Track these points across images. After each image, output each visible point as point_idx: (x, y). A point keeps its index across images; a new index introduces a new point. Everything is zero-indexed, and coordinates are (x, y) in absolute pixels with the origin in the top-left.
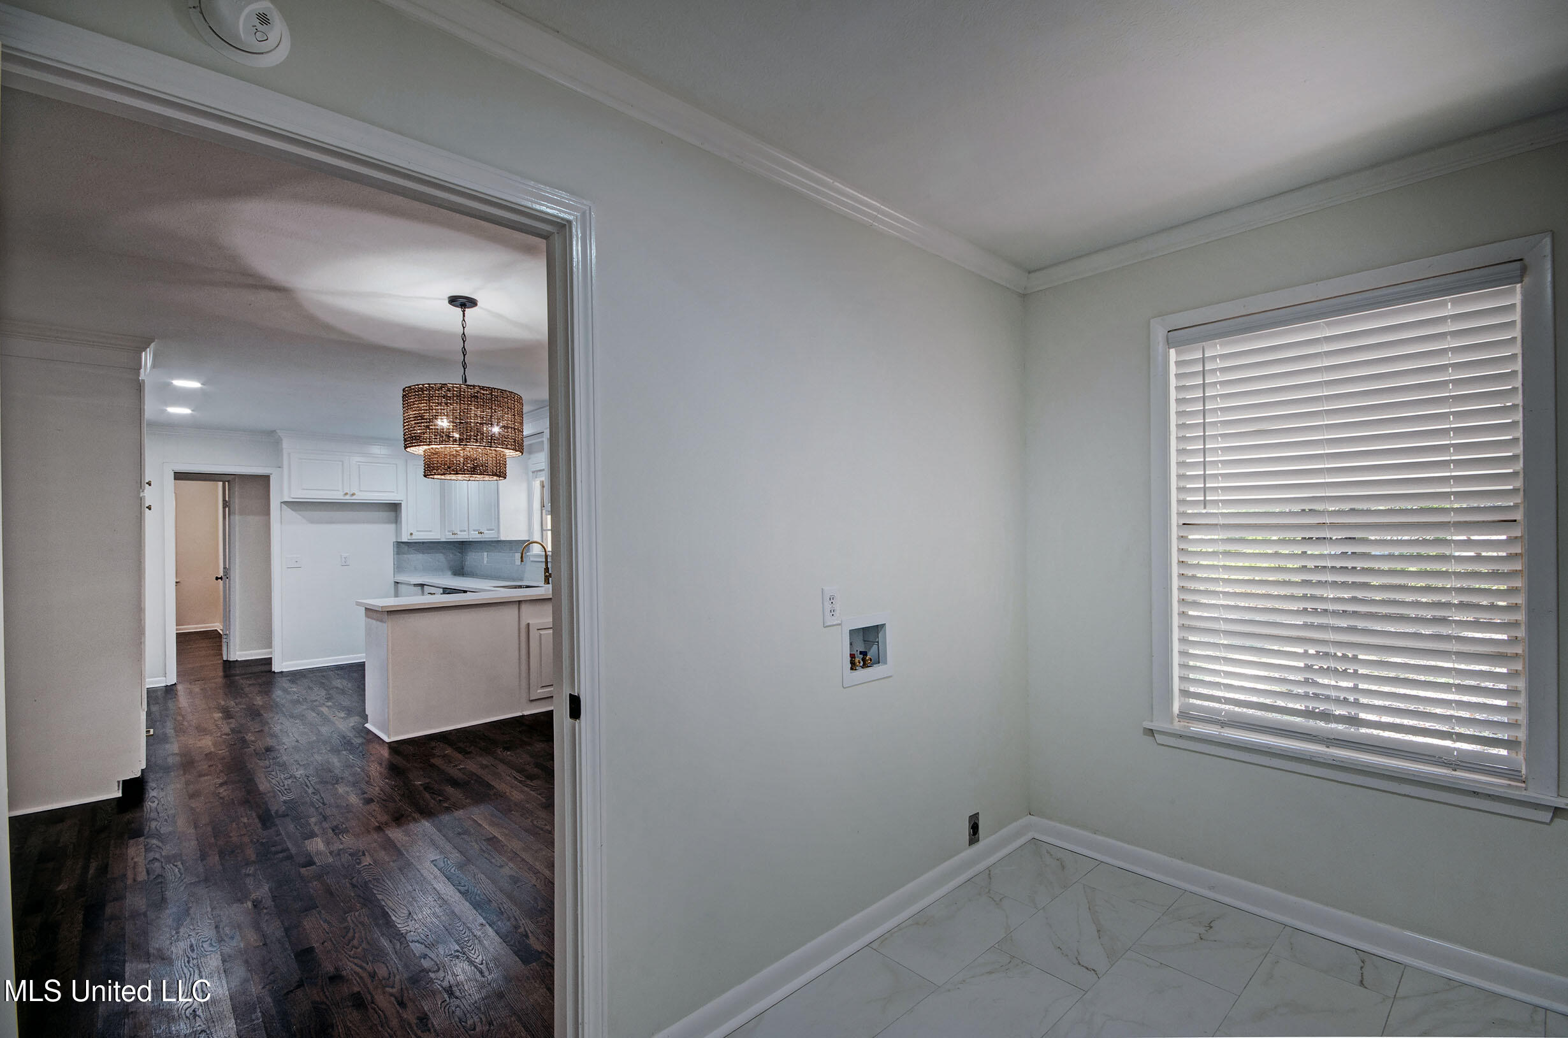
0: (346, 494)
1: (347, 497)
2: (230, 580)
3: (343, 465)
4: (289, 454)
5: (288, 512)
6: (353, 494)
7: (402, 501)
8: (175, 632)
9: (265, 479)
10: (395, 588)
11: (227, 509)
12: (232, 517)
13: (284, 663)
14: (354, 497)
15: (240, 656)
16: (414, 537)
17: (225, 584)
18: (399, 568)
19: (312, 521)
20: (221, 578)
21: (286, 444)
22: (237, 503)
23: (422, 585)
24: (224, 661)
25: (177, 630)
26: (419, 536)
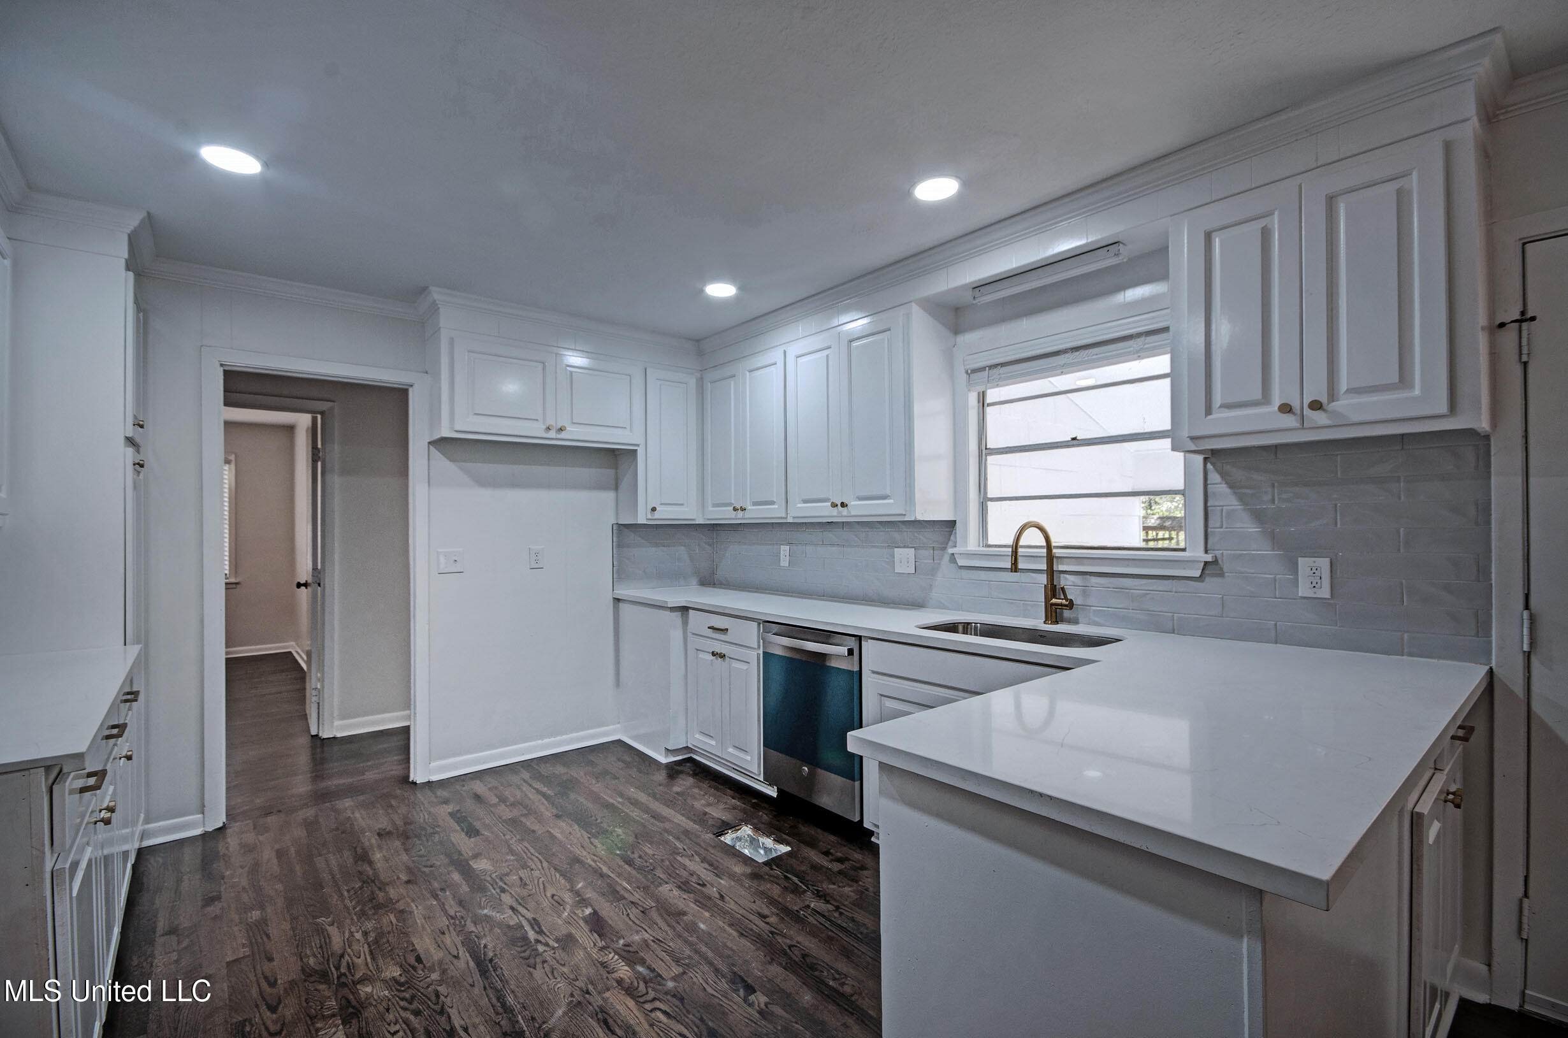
0: (548, 429)
1: (552, 434)
2: (324, 588)
3: (544, 368)
4: (452, 341)
5: (441, 462)
6: (561, 430)
7: (638, 445)
8: (224, 657)
9: (401, 394)
10: (614, 607)
11: (319, 464)
12: (328, 477)
13: (433, 764)
14: (563, 435)
15: (343, 728)
16: (657, 515)
17: (314, 597)
18: (620, 573)
19: (483, 482)
20: (306, 585)
21: (449, 321)
22: (335, 452)
23: (684, 610)
24: (312, 736)
25: (227, 653)
26: (666, 514)
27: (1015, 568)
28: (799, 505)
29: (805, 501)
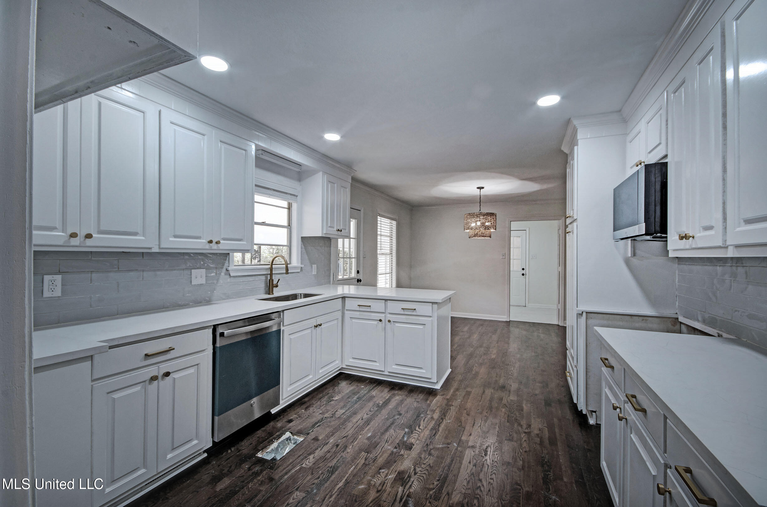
27: (287, 273)
28: (171, 239)
29: (176, 236)
